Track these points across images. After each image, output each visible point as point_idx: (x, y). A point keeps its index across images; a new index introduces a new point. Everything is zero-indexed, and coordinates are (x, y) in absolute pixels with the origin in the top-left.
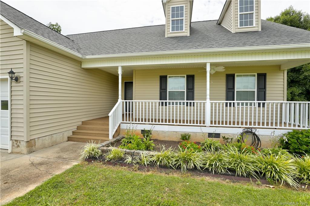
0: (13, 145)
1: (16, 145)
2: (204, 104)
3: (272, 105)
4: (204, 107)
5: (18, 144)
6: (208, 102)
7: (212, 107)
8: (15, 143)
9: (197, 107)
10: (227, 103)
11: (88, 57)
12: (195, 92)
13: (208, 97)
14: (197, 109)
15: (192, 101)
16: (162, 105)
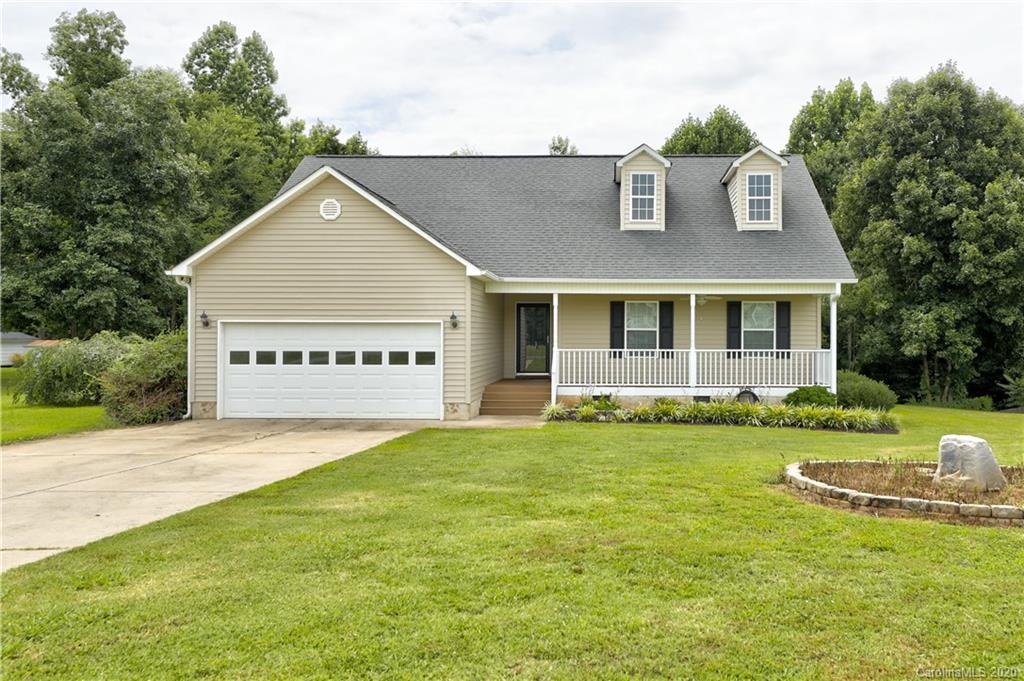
0: (446, 410)
1: (451, 410)
2: (687, 353)
3: (805, 355)
4: (687, 359)
5: (456, 408)
6: (693, 351)
7: (698, 359)
8: (450, 407)
9: (677, 358)
10: (729, 353)
11: (507, 279)
12: (675, 332)
13: (693, 343)
14: (677, 363)
15: (670, 350)
16: (615, 357)
